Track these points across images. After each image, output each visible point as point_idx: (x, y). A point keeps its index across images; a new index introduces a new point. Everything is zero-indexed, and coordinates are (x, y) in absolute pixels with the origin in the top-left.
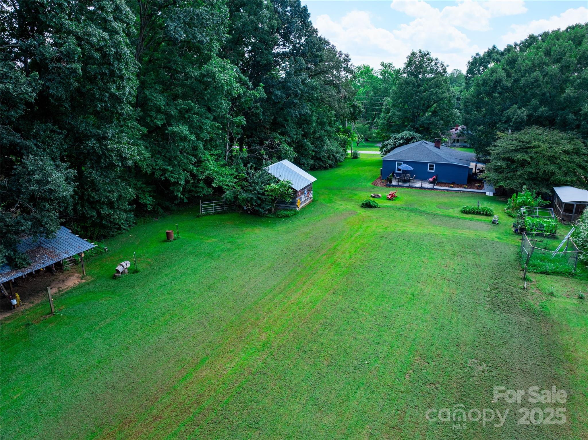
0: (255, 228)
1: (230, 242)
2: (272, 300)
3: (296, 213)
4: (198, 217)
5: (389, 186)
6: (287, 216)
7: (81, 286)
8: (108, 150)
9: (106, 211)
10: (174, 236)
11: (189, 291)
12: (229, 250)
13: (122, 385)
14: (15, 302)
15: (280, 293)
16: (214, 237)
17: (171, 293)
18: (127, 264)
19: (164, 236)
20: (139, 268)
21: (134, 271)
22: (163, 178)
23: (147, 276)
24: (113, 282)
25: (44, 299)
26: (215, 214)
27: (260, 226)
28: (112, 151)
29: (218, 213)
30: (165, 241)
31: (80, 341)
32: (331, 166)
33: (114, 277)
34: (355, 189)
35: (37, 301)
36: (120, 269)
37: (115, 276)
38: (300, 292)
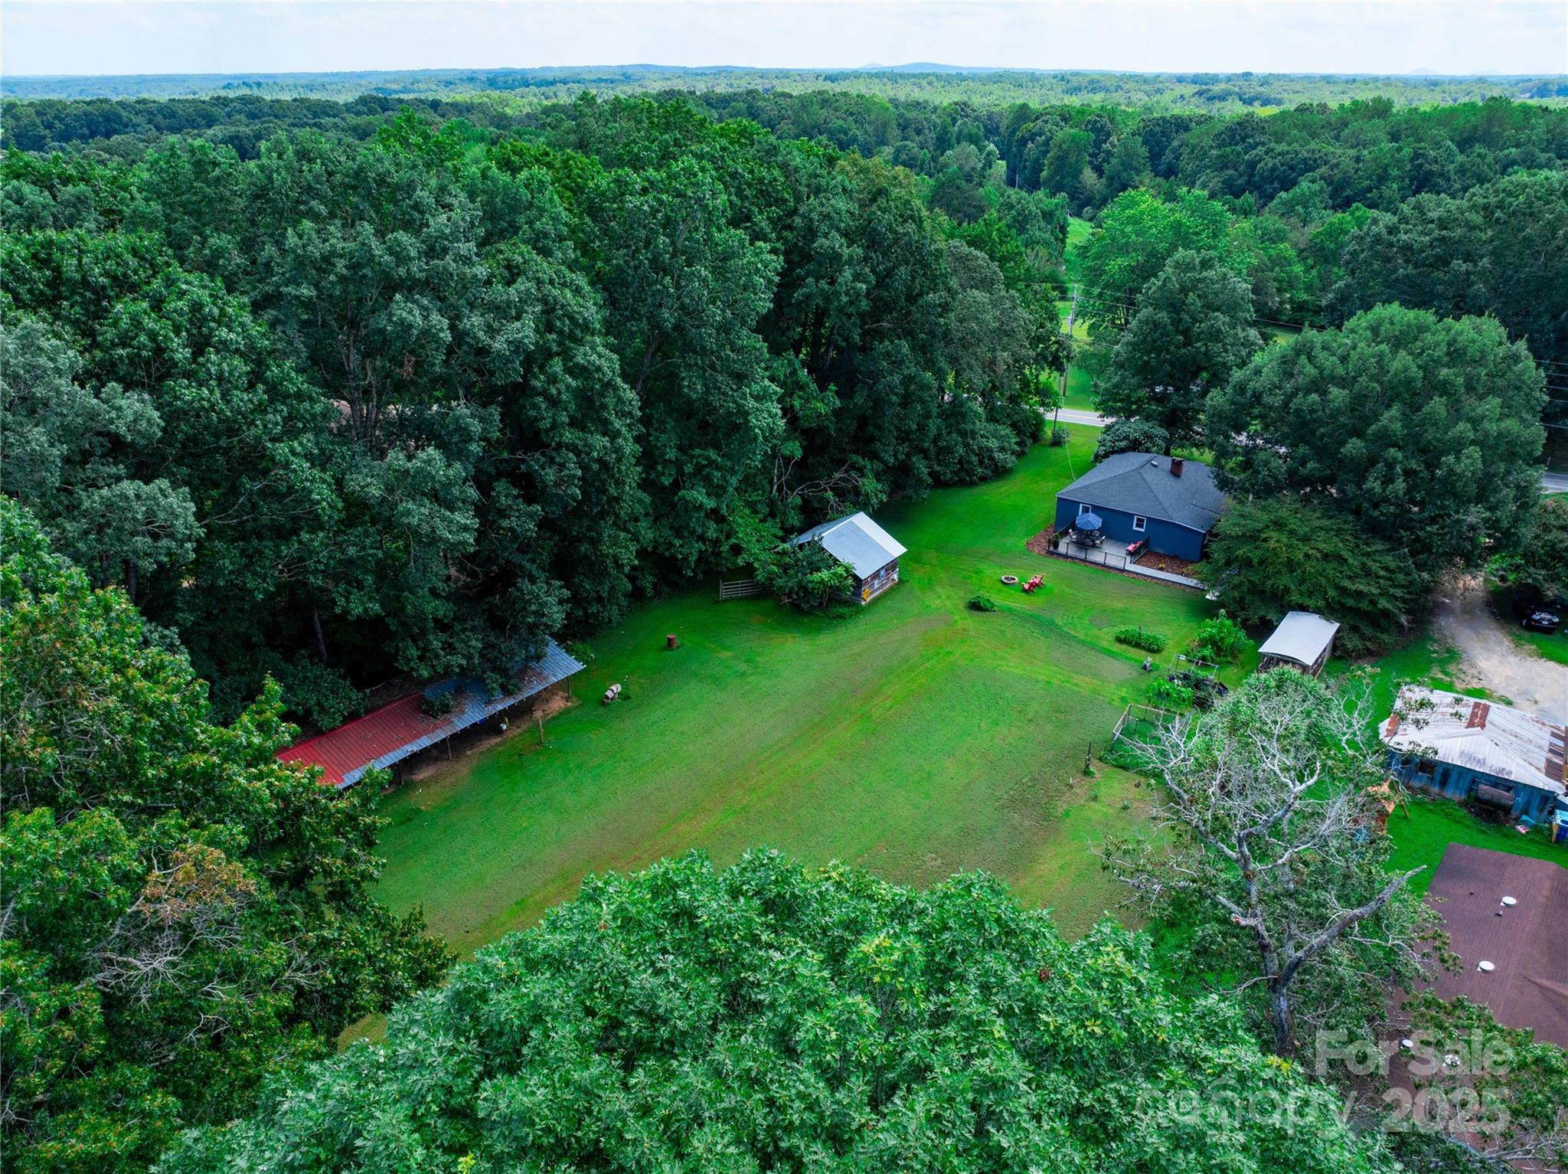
0: (788, 635)
1: (747, 661)
2: (769, 758)
3: (860, 610)
4: (717, 602)
5: (1052, 553)
6: (841, 617)
7: (567, 711)
8: (602, 555)
9: (594, 609)
10: (678, 642)
11: (682, 733)
12: (743, 674)
13: (610, 827)
14: (504, 727)
15: (782, 749)
16: (729, 648)
17: (663, 734)
18: (617, 688)
19: (665, 642)
20: (631, 693)
21: (624, 696)
22: (667, 554)
23: (638, 706)
24: (602, 711)
25: (530, 724)
26: (741, 599)
27: (798, 631)
28: (607, 556)
29: (746, 598)
30: (664, 649)
31: (571, 779)
32: (984, 479)
33: (603, 704)
34: (986, 557)
35: (524, 727)
36: (609, 694)
37: (604, 702)
38: (805, 752)
